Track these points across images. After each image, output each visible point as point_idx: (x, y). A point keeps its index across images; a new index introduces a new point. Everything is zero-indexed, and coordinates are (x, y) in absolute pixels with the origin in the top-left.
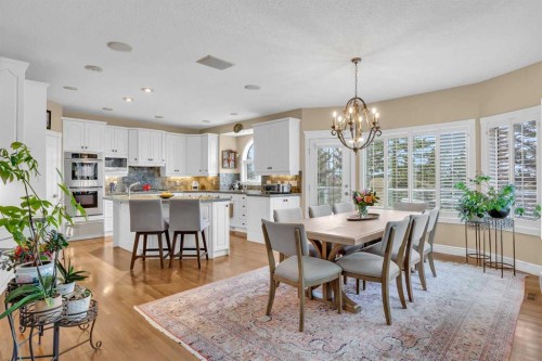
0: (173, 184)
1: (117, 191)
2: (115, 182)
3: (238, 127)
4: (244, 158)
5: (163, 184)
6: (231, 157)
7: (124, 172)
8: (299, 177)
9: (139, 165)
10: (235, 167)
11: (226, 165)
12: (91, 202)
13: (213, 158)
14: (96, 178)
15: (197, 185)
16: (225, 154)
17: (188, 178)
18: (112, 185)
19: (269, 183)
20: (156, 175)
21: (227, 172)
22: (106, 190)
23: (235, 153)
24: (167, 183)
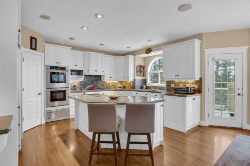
0: (108, 85)
1: (78, 90)
2: (76, 84)
3: (149, 50)
4: (149, 70)
5: (103, 85)
6: (141, 70)
7: (82, 79)
8: (200, 82)
9: (90, 74)
10: (144, 75)
11: (139, 74)
12: (62, 97)
13: (131, 70)
14: (65, 82)
15: (121, 86)
16: (138, 67)
17: (116, 82)
18: (74, 86)
19: (173, 86)
20: (99, 80)
21: (139, 78)
22: (71, 89)
23: (144, 67)
24: (105, 85)
